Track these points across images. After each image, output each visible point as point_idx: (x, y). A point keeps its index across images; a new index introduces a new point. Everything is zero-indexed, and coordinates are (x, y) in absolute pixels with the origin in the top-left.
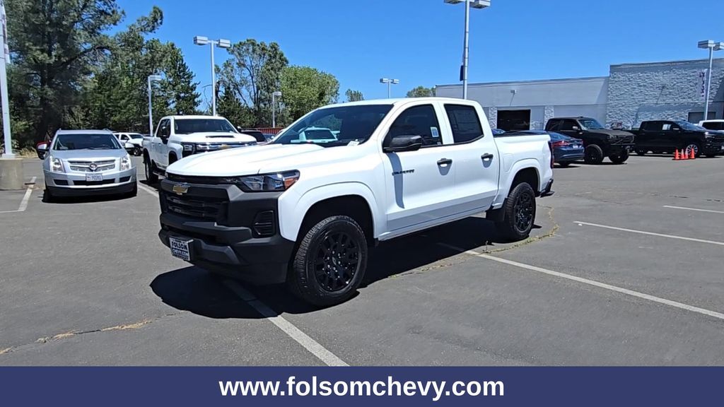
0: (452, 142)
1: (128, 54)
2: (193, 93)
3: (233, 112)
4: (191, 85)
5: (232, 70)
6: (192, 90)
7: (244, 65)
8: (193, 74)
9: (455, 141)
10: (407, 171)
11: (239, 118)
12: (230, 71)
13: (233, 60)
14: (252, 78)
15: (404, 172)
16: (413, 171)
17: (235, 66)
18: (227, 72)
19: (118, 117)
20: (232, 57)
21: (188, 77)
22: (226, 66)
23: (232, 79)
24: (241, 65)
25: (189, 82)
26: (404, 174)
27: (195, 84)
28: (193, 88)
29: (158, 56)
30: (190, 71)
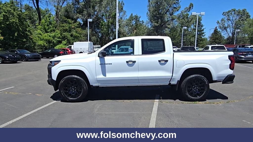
0: (141, 54)
1: (180, 21)
2: (203, 32)
3: (217, 39)
4: (202, 29)
5: (224, 22)
6: (202, 31)
7: (230, 20)
8: (203, 25)
9: (142, 54)
10: (108, 64)
11: (220, 41)
12: (223, 22)
13: (225, 18)
14: (232, 24)
15: (106, 64)
16: (111, 64)
17: (226, 20)
18: (222, 23)
19: (174, 41)
20: (224, 17)
21: (201, 27)
22: (222, 20)
23: (224, 26)
24: (229, 20)
25: (201, 28)
26: (106, 65)
27: (204, 29)
28: (203, 30)
29: (190, 20)
30: (202, 24)
